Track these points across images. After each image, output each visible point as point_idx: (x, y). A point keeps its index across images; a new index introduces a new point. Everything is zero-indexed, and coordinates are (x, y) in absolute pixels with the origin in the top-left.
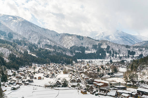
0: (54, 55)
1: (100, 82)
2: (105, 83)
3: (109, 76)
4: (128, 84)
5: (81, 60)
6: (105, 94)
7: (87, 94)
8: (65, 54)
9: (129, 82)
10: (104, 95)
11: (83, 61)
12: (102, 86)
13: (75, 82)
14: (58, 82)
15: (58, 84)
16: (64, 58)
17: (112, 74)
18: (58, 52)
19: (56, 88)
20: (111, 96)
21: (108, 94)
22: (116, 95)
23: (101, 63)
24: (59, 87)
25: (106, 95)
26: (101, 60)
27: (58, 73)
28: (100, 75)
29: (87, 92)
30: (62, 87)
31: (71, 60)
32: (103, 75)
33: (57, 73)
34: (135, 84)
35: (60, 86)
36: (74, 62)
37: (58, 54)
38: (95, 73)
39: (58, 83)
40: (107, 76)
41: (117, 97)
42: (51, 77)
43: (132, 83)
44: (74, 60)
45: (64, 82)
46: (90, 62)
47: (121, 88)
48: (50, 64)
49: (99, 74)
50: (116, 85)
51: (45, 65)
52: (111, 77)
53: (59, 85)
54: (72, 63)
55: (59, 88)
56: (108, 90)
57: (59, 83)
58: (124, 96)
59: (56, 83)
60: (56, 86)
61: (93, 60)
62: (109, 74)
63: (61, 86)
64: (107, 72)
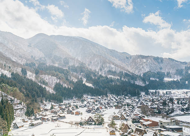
0: (117, 84)
1: (148, 120)
5: (154, 91)
11: (158, 92)
12: (148, 125)
13: (118, 119)
14: (90, 119)
16: (128, 88)
17: (187, 109)
19: (87, 126)
23: (184, 95)
24: (91, 124)
28: (168, 111)
30: (95, 124)
32: (172, 112)
35: (91, 123)
38: (160, 108)
39: (90, 120)
40: (179, 112)
44: (145, 90)
45: (97, 118)
49: (166, 109)
51: (100, 97)
52: (185, 114)
53: (91, 122)
55: (90, 126)
57: (93, 119)
59: (88, 120)
60: (88, 124)
61: (173, 91)
62: (183, 110)
63: (93, 123)
64: (180, 108)
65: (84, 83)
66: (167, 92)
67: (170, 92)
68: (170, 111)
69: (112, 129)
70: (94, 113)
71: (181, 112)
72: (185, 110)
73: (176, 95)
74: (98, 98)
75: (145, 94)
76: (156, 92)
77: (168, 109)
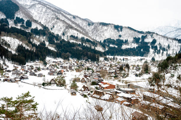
2: (111, 85)
4: (152, 87)
7: (76, 95)
11: (116, 58)
12: (106, 88)
22: (110, 99)
25: (99, 99)
31: (96, 56)
32: (127, 76)
56: (103, 93)
57: (55, 81)
58: (119, 101)
59: (51, 81)
64: (135, 73)
65: (46, 46)
66: (123, 58)
67: (127, 59)
69: (73, 90)
75: (104, 60)
76: (114, 59)
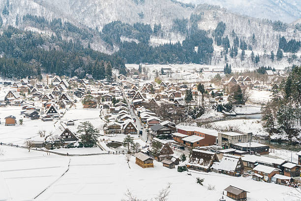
0: (55, 49)
1: (192, 133)
2: (206, 135)
3: (220, 115)
4: (274, 136)
5: (136, 67)
6: (206, 167)
7: (153, 166)
8: (89, 46)
9: (277, 132)
10: (204, 170)
11: (144, 69)
12: (198, 143)
13: (119, 133)
14: (67, 134)
15: (67, 139)
17: (229, 107)
18: (65, 42)
19: (62, 150)
20: (222, 172)
21: (216, 166)
22: (236, 170)
23: (196, 75)
24: (70, 146)
25: (209, 170)
26: (198, 67)
27: (68, 106)
28: (195, 111)
29: (155, 162)
30: (81, 146)
31: (106, 66)
32: (202, 113)
33: (63, 106)
34: (294, 139)
35: (72, 144)
36: (115, 72)
37: (66, 46)
38: (180, 106)
39: (67, 137)
40: (213, 113)
41: (239, 176)
42: (46, 117)
43: (284, 136)
44: (117, 65)
45: (84, 133)
46: (165, 71)
47: (252, 149)
48: (41, 79)
49: (190, 108)
50: (240, 141)
51: (26, 80)
52: (226, 118)
53: (71, 142)
54: (110, 74)
55: (70, 151)
56: (215, 156)
57: (72, 135)
58: (262, 173)
59: (62, 135)
60: (63, 145)
61: (174, 67)
62: (220, 108)
63: (77, 144)
64: (215, 104)
66: (162, 70)
67: (170, 69)
68: (199, 112)
70: (47, 120)
71: (216, 112)
72: (224, 109)
73: (182, 76)
74: (22, 82)
77: (194, 108)
